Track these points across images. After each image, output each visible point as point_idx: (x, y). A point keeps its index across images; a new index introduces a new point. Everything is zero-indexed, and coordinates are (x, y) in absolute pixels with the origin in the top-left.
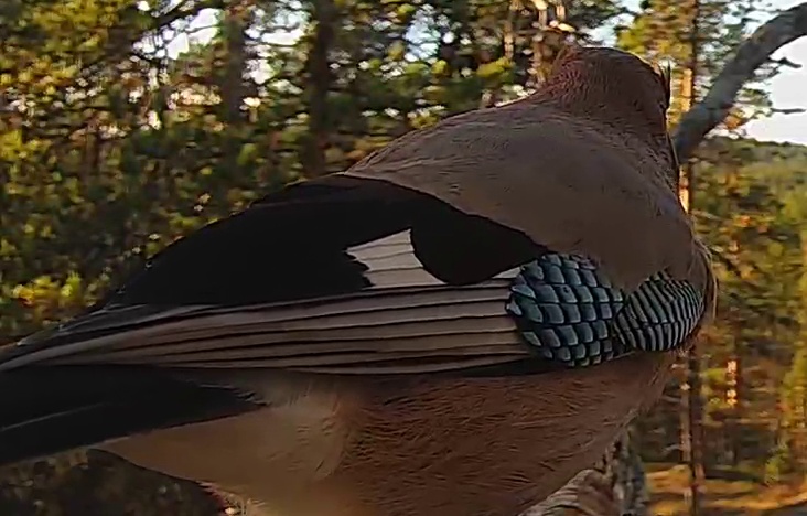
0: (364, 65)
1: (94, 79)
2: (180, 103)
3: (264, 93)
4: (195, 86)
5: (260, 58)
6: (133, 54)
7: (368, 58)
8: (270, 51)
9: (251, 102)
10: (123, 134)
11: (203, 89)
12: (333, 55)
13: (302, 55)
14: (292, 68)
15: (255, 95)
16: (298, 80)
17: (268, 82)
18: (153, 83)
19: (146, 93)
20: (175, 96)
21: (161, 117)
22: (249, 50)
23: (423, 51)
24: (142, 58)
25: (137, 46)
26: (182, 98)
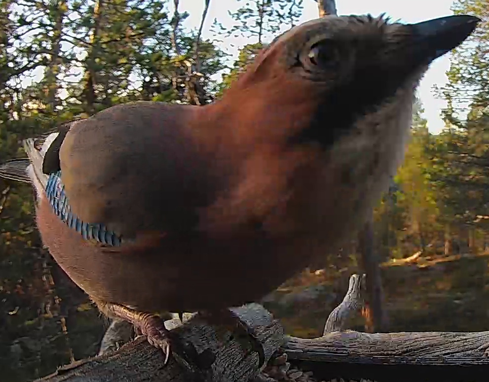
0: (110, 91)
2: (27, 108)
3: (65, 104)
4: (34, 100)
5: (63, 88)
6: (6, 86)
7: (111, 88)
8: (67, 85)
9: (59, 108)
11: (37, 102)
12: (95, 86)
13: (82, 87)
14: (78, 93)
15: (61, 104)
16: (80, 98)
17: (67, 99)
18: (15, 99)
19: (12, 104)
20: (25, 105)
21: (19, 115)
22: (58, 84)
23: (136, 85)
24: (10, 88)
25: (8, 82)
26: (28, 106)
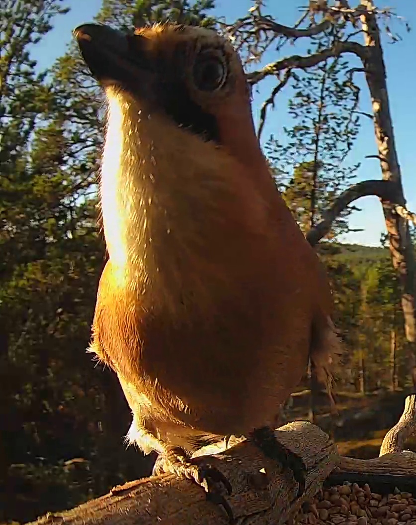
1: (43, 216)
6: (60, 205)
10: (55, 241)
11: (91, 220)
20: (79, 224)
21: (72, 233)
25: (62, 201)
26: (82, 225)
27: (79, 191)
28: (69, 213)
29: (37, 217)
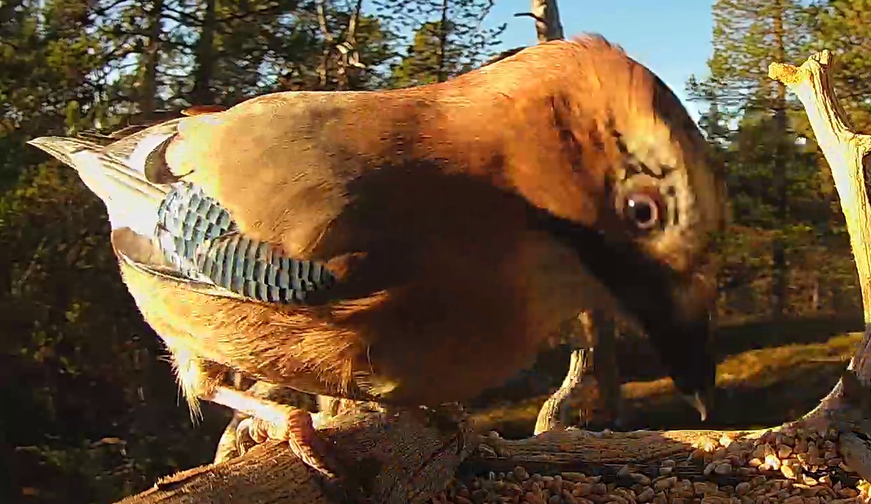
0: (231, 89)
1: (60, 98)
2: (114, 113)
4: (124, 102)
5: (166, 84)
6: (85, 82)
7: (234, 85)
8: (171, 80)
11: (129, 104)
12: (211, 82)
13: (191, 83)
14: (184, 90)
16: (188, 97)
17: (170, 99)
18: (97, 100)
19: (92, 107)
20: (111, 109)
21: (102, 122)
22: (158, 79)
23: (268, 80)
24: (90, 84)
25: (88, 76)
26: (115, 110)
27: (112, 63)
28: (97, 94)
29: (52, 100)
